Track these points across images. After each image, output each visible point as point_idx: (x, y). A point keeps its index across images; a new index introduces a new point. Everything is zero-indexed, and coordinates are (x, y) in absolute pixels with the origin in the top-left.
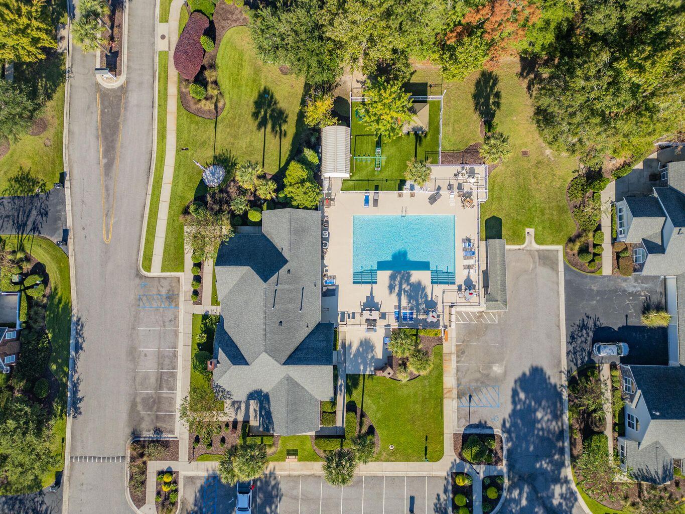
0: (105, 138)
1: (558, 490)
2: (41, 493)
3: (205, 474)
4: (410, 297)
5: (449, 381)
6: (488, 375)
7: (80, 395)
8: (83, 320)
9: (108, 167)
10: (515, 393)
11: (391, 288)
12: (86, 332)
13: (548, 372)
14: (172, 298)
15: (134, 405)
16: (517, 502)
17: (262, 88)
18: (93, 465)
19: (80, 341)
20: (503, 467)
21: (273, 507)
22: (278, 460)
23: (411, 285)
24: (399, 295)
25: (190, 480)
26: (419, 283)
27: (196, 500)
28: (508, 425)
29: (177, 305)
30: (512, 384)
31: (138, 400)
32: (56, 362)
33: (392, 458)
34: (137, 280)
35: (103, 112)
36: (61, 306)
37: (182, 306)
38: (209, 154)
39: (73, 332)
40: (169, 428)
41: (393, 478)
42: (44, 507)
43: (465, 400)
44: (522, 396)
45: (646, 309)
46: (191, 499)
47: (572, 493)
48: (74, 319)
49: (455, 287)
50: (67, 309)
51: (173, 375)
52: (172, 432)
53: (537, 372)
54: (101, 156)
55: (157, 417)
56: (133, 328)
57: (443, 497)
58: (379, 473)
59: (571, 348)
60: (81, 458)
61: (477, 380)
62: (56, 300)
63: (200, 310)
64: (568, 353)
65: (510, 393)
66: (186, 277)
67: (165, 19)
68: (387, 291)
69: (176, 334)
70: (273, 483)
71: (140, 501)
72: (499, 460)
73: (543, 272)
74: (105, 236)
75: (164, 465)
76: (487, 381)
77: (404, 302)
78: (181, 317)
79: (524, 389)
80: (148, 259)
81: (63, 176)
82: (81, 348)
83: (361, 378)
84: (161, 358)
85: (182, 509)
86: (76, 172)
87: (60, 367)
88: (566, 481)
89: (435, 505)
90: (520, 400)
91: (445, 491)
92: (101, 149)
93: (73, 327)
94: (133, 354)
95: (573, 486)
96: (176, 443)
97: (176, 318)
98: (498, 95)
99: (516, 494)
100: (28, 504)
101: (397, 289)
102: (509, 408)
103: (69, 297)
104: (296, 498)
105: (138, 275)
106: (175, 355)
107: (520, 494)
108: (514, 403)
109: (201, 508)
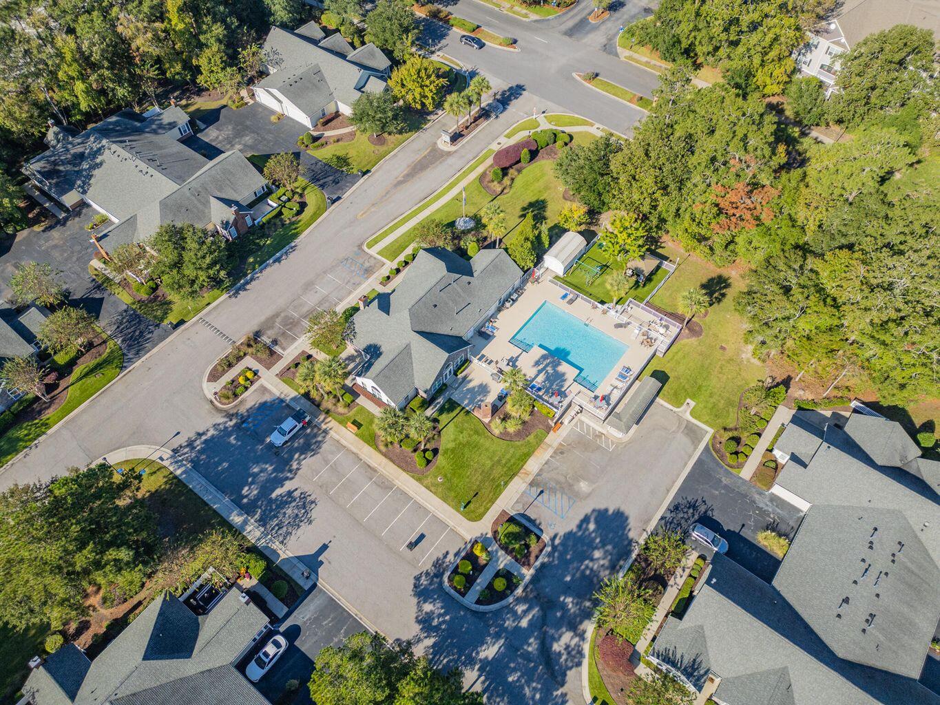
0: (413, 169)
1: (567, 638)
2: (158, 325)
3: (277, 394)
4: (547, 378)
5: (533, 466)
6: (571, 486)
7: (248, 287)
8: (297, 248)
9: (400, 183)
10: (586, 520)
11: (537, 363)
12: (291, 256)
13: (633, 523)
14: (368, 272)
15: (277, 315)
16: (518, 618)
17: (542, 198)
18: (208, 332)
19: (283, 258)
20: (528, 573)
21: (303, 457)
22: (340, 422)
23: (556, 372)
24: (540, 372)
25: (264, 390)
26: (563, 374)
27: (251, 408)
28: (557, 542)
29: (367, 278)
30: (588, 510)
31: (282, 315)
32: (255, 258)
33: (433, 489)
34: (356, 249)
35: (425, 157)
36: (293, 232)
37: (370, 280)
38: (472, 211)
39: (284, 250)
40: (285, 344)
41: (420, 506)
42: (150, 336)
43: (535, 491)
44: (592, 526)
46: (249, 405)
47: (580, 653)
48: (293, 244)
49: (593, 395)
50: (296, 236)
52: (284, 349)
53: (620, 519)
54: (401, 176)
55: (284, 334)
56: (325, 272)
57: (451, 557)
58: (411, 493)
59: (668, 515)
60: (207, 322)
61: (558, 482)
62: (293, 227)
63: (381, 289)
64: (662, 518)
65: (582, 517)
66: (390, 265)
67: (508, 136)
68: (533, 363)
69: (350, 293)
70: (320, 439)
71: (214, 377)
72: (527, 564)
73: (683, 440)
74: (360, 214)
75: (255, 365)
76: (567, 489)
77: (541, 378)
78: (363, 286)
79: (597, 522)
80: (376, 241)
81: (368, 171)
82: (279, 262)
83: (459, 408)
85: (236, 406)
86: (377, 175)
87: (255, 262)
88: (582, 636)
89: (438, 560)
90: (587, 529)
91: (456, 554)
92: (405, 172)
93: (287, 247)
94: (308, 286)
95: (586, 648)
96: (280, 357)
97: (359, 284)
98: (724, 295)
99: (520, 609)
100: (142, 327)
101: (541, 366)
102: (572, 526)
103: (302, 231)
104: (326, 462)
105: (360, 246)
107: (525, 612)
108: (580, 526)
109: (249, 416)
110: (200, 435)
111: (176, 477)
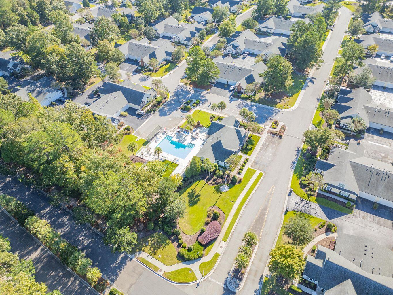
0: (263, 219)
1: (174, 98)
3: (262, 125)
4: (182, 137)
6: (173, 119)
7: (296, 152)
8: (290, 169)
9: (265, 209)
11: (185, 140)
12: (290, 165)
13: (158, 115)
14: (255, 163)
15: (279, 144)
16: (184, 99)
19: (292, 164)
23: (179, 139)
24: (184, 138)
25: (267, 125)
26: (176, 138)
28: (176, 110)
29: (255, 160)
30: (169, 116)
31: (277, 145)
32: (302, 161)
34: (266, 172)
35: (261, 229)
36: (297, 174)
38: (223, 195)
39: (294, 167)
44: (168, 113)
45: (125, 116)
46: (268, 122)
47: (171, 97)
48: (293, 170)
49: (167, 134)
50: (295, 173)
51: (263, 145)
52: (268, 135)
53: (161, 115)
54: (267, 214)
55: (272, 139)
57: (201, 104)
59: (149, 117)
61: (177, 119)
62: (298, 176)
63: (247, 156)
66: (248, 166)
67: (217, 255)
68: (187, 140)
69: (258, 154)
71: (284, 126)
72: (183, 106)
74: (274, 188)
75: (274, 130)
77: (184, 137)
78: (254, 157)
79: (167, 114)
80: (260, 176)
81: (285, 214)
82: (293, 162)
84: (266, 150)
85: (272, 121)
86: (280, 213)
87: (301, 159)
88: (170, 99)
89: (204, 104)
92: (266, 216)
93: (294, 168)
94: (275, 155)
96: (268, 133)
97: (256, 158)
99: (184, 101)
102: (173, 113)
103: (293, 176)
105: (265, 173)
106: (260, 150)
108: (171, 113)
109: (266, 120)
110: (275, 115)
111: (275, 107)
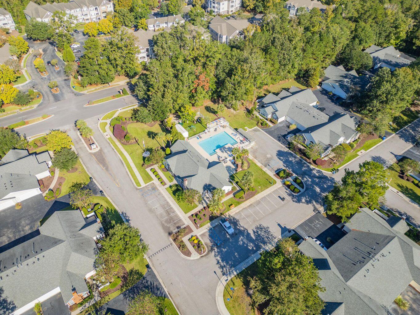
0: (101, 163)
1: (314, 172)
2: (144, 278)
3: (207, 230)
4: (230, 151)
5: (259, 164)
6: (268, 158)
8: (124, 212)
9: (107, 169)
10: (280, 159)
11: (222, 152)
12: (128, 215)
13: (282, 150)
14: (154, 188)
15: (163, 225)
16: (308, 180)
17: (147, 132)
18: (160, 255)
19: (127, 218)
20: (294, 175)
21: (239, 225)
22: (228, 211)
23: (227, 148)
24: (226, 152)
25: (203, 235)
26: (229, 147)
27: (210, 241)
28: (285, 166)
29: (158, 190)
30: (277, 157)
31: (163, 223)
33: (262, 190)
34: (138, 191)
35: (96, 158)
36: (113, 211)
37: (159, 189)
38: (141, 150)
39: (123, 217)
40: (182, 224)
41: (268, 195)
42: (149, 283)
43: (268, 166)
44: (282, 158)
45: (288, 127)
46: (208, 241)
47: (319, 170)
48: (121, 213)
49: (239, 143)
50: (116, 211)
51: (171, 208)
52: (184, 224)
53: (280, 152)
54: (102, 167)
55: (175, 224)
56: (146, 204)
57: (287, 191)
58: (263, 196)
60: (153, 255)
61: (266, 161)
62: (110, 211)
63: (167, 186)
64: (281, 143)
65: (278, 159)
66: (156, 181)
69: (163, 197)
70: (232, 218)
71: (188, 254)
72: (292, 174)
73: (258, 133)
74: (117, 186)
75: (189, 236)
76: (269, 160)
77: (229, 153)
78: (162, 192)
79: (280, 156)
80: (138, 184)
81: (91, 178)
82: (129, 220)
83: (234, 175)
84: (163, 207)
85: (207, 247)
86: (95, 175)
88: (314, 169)
89: (288, 194)
90: (282, 159)
91: (287, 189)
92: (101, 166)
94: (151, 211)
95: (317, 169)
96: (188, 227)
97: (160, 194)
99: (305, 179)
100: (141, 286)
101: (224, 151)
102: (282, 162)
103: (114, 208)
104: (244, 218)
105: (137, 189)
106: (168, 203)
107: (306, 178)
108: (281, 160)
109: (214, 242)
110: (218, 263)
111: (238, 275)
